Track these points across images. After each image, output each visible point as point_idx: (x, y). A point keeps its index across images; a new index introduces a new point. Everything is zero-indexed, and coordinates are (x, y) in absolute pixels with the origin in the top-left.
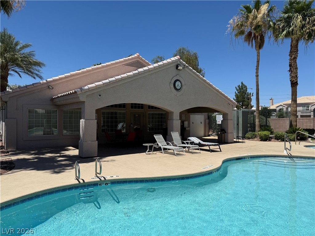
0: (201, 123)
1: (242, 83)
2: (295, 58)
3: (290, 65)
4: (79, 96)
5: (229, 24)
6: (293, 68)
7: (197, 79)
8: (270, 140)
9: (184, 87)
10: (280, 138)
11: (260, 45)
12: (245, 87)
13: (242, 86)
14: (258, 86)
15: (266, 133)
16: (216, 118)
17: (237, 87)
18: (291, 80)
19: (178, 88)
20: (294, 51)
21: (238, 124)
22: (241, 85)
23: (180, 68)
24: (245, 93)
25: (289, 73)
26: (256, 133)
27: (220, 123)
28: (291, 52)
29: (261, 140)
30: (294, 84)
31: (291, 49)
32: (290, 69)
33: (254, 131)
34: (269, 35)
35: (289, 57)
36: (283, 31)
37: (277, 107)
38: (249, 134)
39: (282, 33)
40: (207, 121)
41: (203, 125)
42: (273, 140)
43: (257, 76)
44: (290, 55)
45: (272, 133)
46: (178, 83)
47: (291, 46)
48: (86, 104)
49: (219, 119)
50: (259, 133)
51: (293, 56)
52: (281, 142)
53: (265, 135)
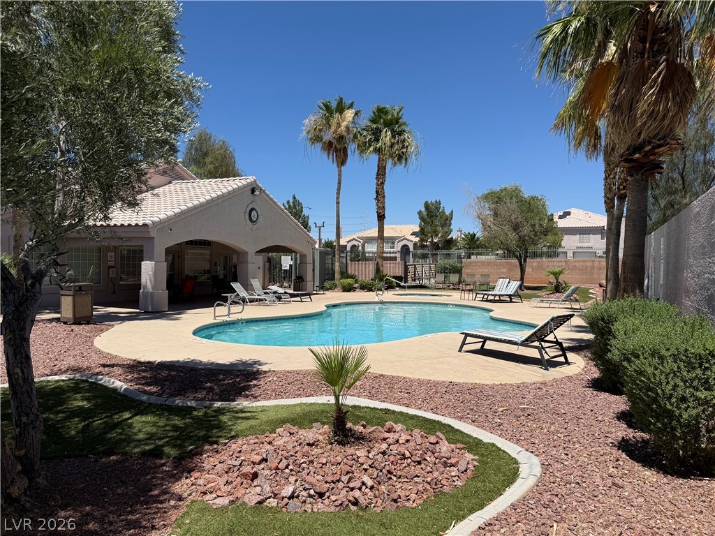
0: (259, 268)
1: (294, 198)
2: (382, 183)
3: (377, 192)
4: (150, 230)
5: (304, 125)
6: (380, 195)
7: (274, 208)
8: (354, 291)
9: (260, 219)
10: (367, 288)
11: (342, 162)
12: (300, 204)
13: (294, 203)
14: (338, 216)
15: (350, 281)
16: (280, 260)
17: (286, 204)
18: (377, 212)
19: (254, 219)
20: (381, 173)
21: (313, 270)
22: (291, 201)
23: (257, 193)
24: (300, 216)
25: (375, 202)
26: (336, 282)
27: (288, 268)
28: (378, 174)
29: (344, 291)
30: (381, 217)
31: (378, 170)
32: (377, 196)
33: (333, 279)
34: (352, 148)
35: (376, 181)
36: (370, 146)
37: (348, 242)
38: (327, 284)
39: (368, 149)
40: (267, 264)
41: (261, 271)
42: (357, 290)
43: (338, 203)
44: (376, 178)
45: (356, 282)
46: (254, 213)
47: (378, 166)
48: (155, 240)
49: (286, 262)
50: (342, 281)
51: (381, 180)
52: (367, 293)
53: (349, 284)
